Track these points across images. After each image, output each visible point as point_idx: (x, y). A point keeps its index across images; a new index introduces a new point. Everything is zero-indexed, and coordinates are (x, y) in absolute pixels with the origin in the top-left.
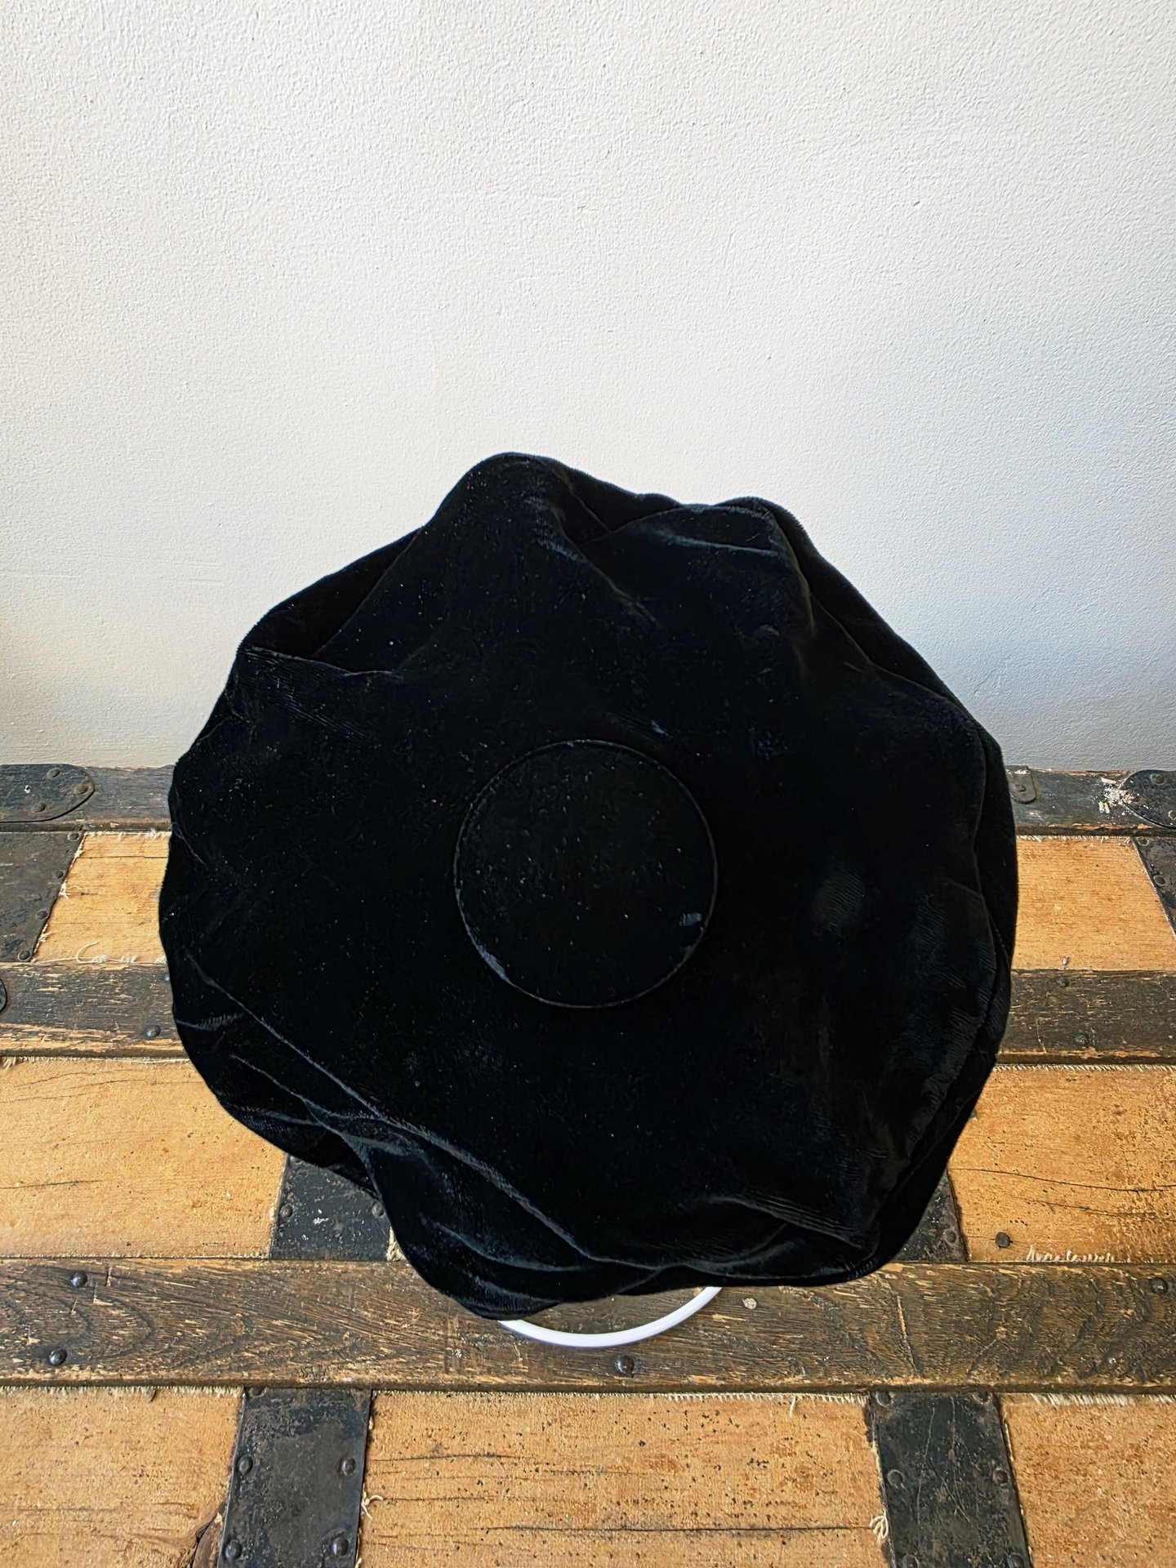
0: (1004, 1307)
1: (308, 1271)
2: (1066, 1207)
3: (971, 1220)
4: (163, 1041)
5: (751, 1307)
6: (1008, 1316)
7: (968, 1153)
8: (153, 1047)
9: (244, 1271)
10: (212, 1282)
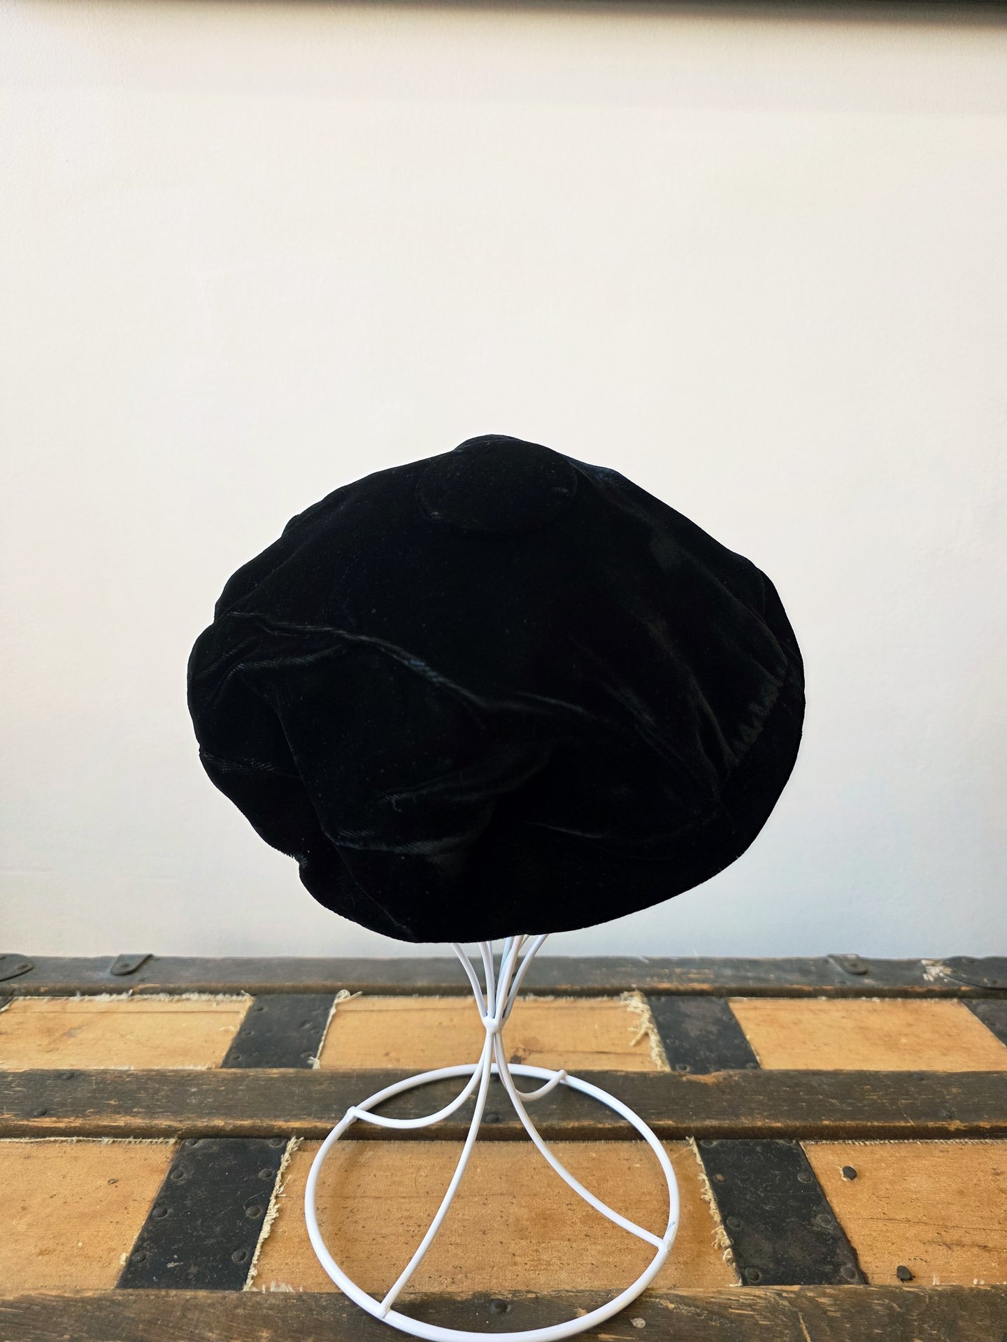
0: (915, 1321)
1: (152, 1297)
2: (963, 1246)
3: (868, 1259)
4: (48, 1119)
5: (639, 1326)
6: (922, 1331)
7: (855, 1205)
8: (35, 1124)
9: (82, 1298)
10: (44, 1307)
